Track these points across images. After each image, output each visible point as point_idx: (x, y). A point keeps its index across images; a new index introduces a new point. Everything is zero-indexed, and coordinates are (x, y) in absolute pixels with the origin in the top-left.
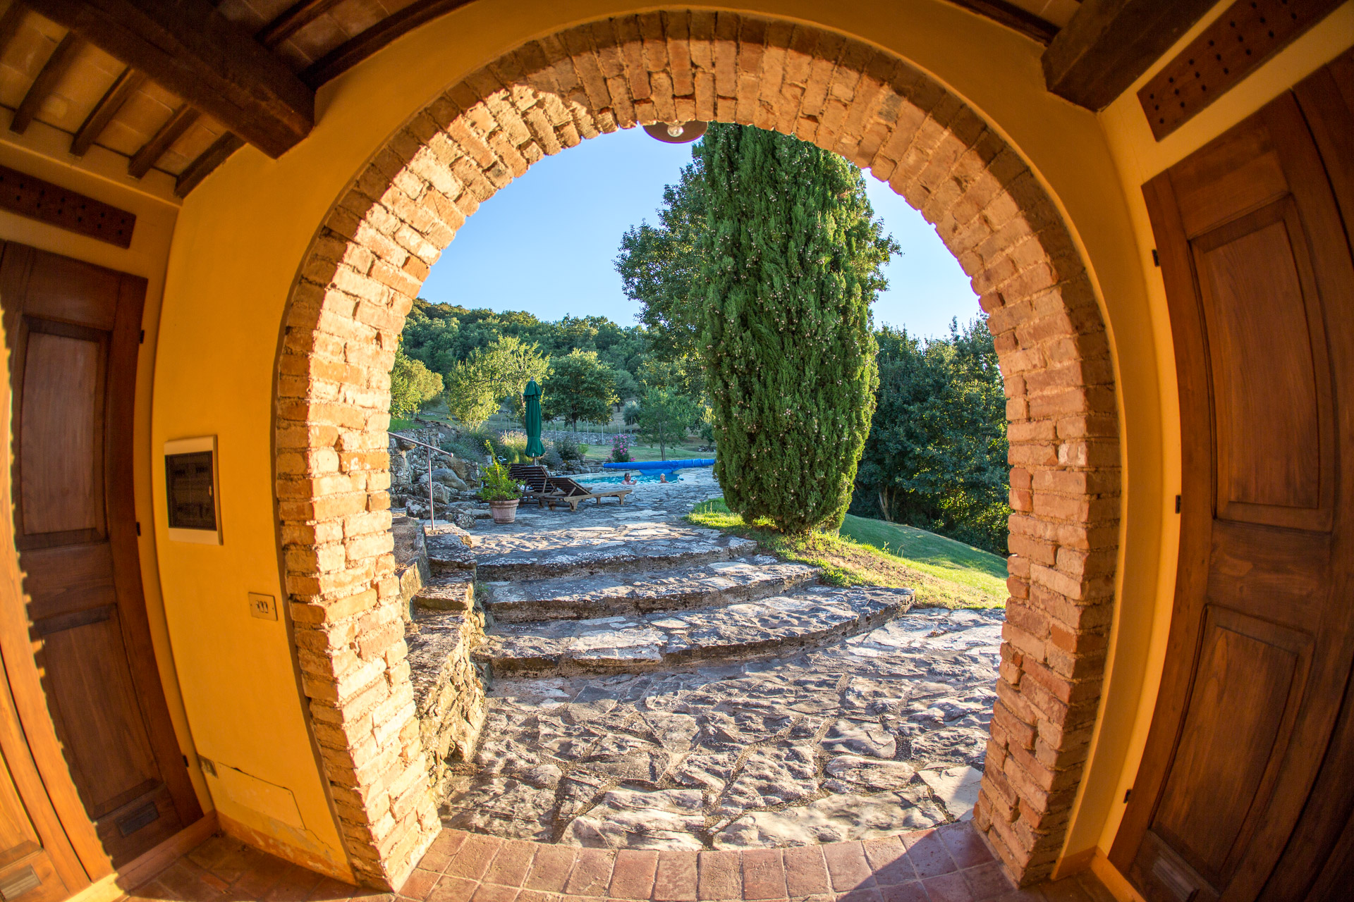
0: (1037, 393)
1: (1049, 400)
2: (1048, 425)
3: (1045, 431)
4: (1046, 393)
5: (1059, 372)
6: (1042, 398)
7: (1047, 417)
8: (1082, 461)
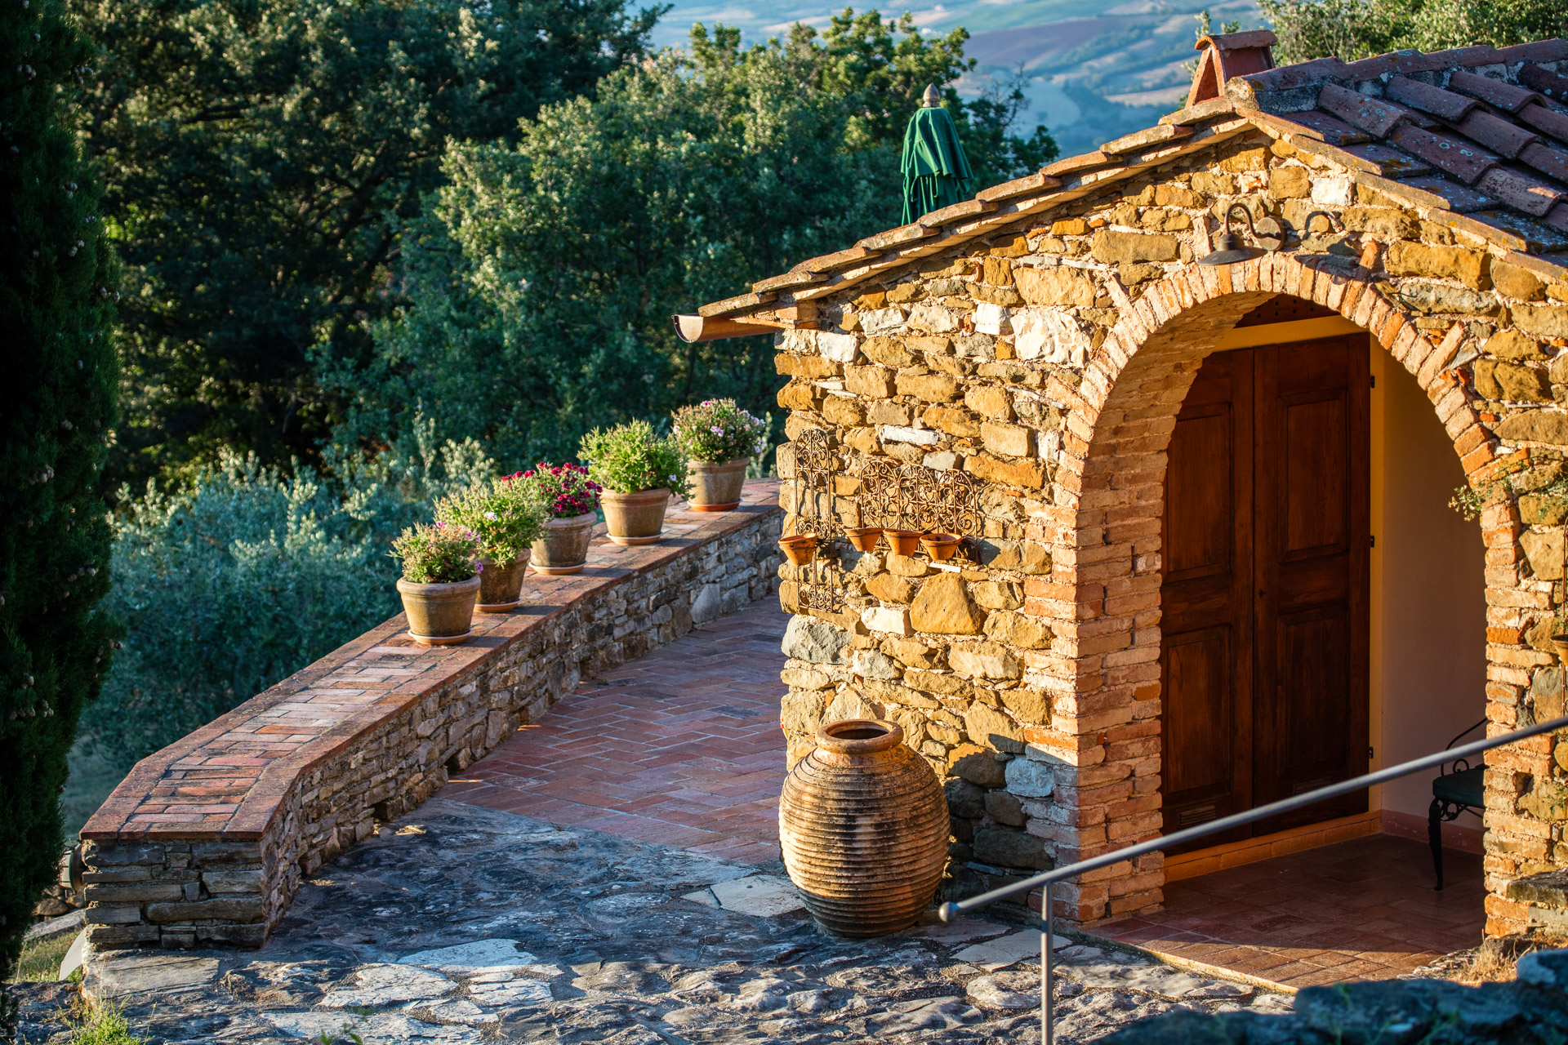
0: (1119, 523)
1: (1130, 528)
2: (1128, 545)
3: (1124, 550)
4: (1126, 522)
5: (1144, 508)
6: (1123, 526)
7: (1125, 541)
8: (1158, 565)
